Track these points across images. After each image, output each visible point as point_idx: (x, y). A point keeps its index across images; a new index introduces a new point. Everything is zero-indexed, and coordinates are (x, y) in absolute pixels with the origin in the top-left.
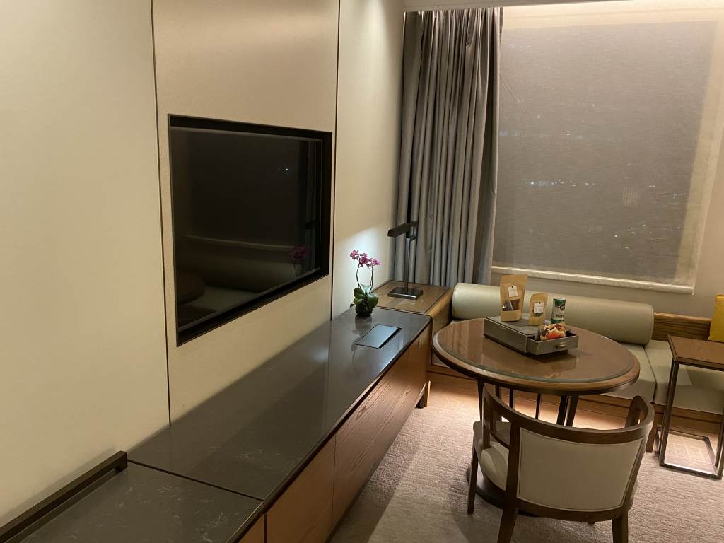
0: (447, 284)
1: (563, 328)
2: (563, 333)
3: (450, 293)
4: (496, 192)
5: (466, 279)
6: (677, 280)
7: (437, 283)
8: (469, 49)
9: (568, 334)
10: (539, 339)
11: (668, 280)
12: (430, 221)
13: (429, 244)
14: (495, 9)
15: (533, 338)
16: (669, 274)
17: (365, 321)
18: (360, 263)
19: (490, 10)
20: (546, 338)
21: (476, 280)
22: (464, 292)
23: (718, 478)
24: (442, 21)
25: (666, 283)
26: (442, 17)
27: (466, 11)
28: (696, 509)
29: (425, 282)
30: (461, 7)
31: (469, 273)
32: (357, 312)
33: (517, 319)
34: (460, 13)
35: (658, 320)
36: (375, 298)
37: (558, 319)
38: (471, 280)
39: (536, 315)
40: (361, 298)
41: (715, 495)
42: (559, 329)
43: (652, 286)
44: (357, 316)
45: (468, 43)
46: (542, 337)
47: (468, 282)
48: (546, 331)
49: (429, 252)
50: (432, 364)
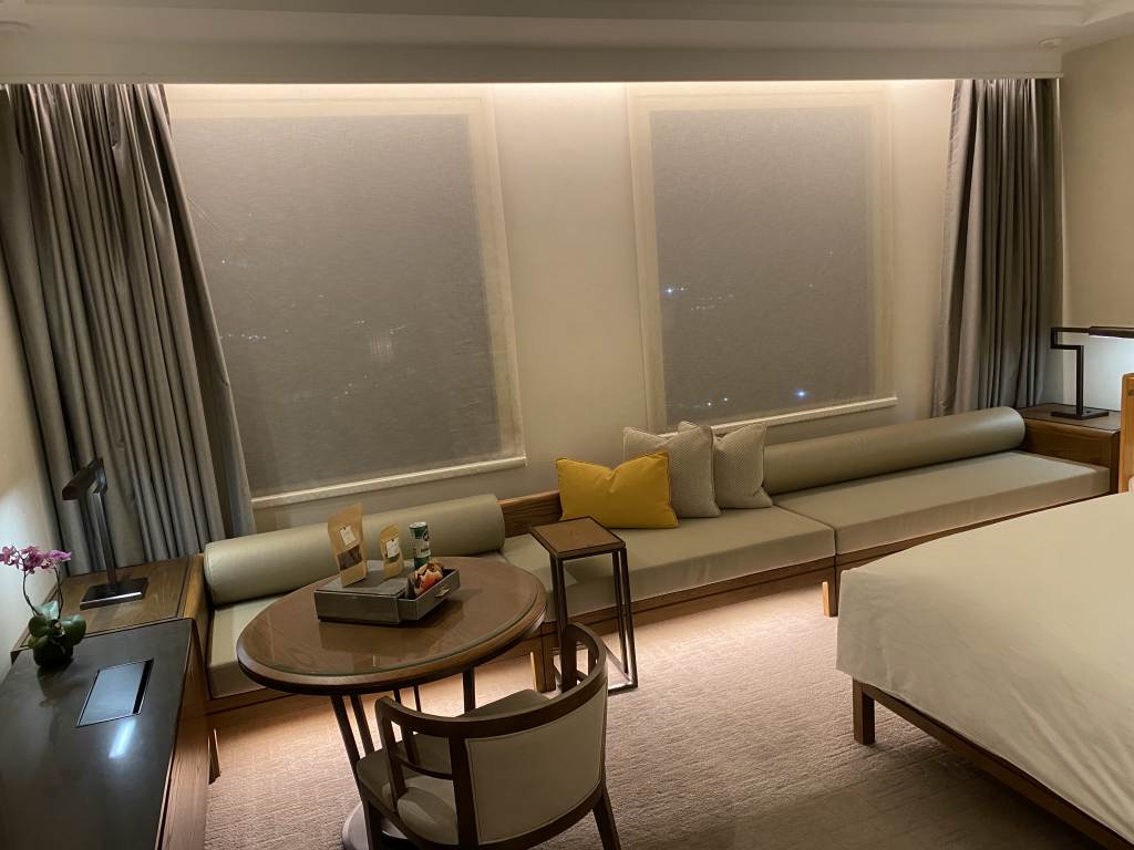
0: (182, 554)
1: (436, 567)
2: (438, 573)
3: (195, 567)
4: (228, 380)
5: (215, 536)
6: (505, 452)
7: (161, 555)
8: (120, 152)
9: (445, 572)
10: (413, 595)
11: (495, 455)
12: (119, 451)
13: (128, 492)
14: (151, 86)
15: (402, 597)
16: (493, 447)
17: (66, 673)
18: (26, 568)
19: (142, 88)
20: (421, 589)
21: (231, 532)
22: (221, 557)
23: (635, 686)
24: (52, 104)
25: (494, 459)
26: (50, 97)
27: (96, 87)
28: (634, 737)
29: (138, 559)
30: (86, 80)
31: (217, 524)
32: (38, 662)
33: (364, 576)
34: (86, 93)
35: (506, 510)
36: (77, 623)
37: (424, 555)
38: (224, 535)
39: (393, 559)
40: (46, 634)
41: (641, 710)
42: (432, 571)
43: (479, 467)
44: (41, 673)
45: (115, 142)
46: (416, 591)
47: (220, 539)
48: (419, 578)
49: (132, 505)
50: (212, 699)
